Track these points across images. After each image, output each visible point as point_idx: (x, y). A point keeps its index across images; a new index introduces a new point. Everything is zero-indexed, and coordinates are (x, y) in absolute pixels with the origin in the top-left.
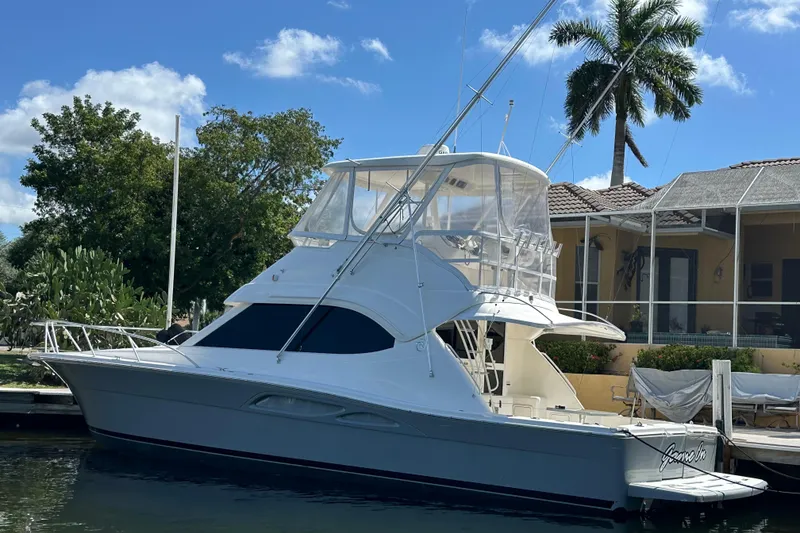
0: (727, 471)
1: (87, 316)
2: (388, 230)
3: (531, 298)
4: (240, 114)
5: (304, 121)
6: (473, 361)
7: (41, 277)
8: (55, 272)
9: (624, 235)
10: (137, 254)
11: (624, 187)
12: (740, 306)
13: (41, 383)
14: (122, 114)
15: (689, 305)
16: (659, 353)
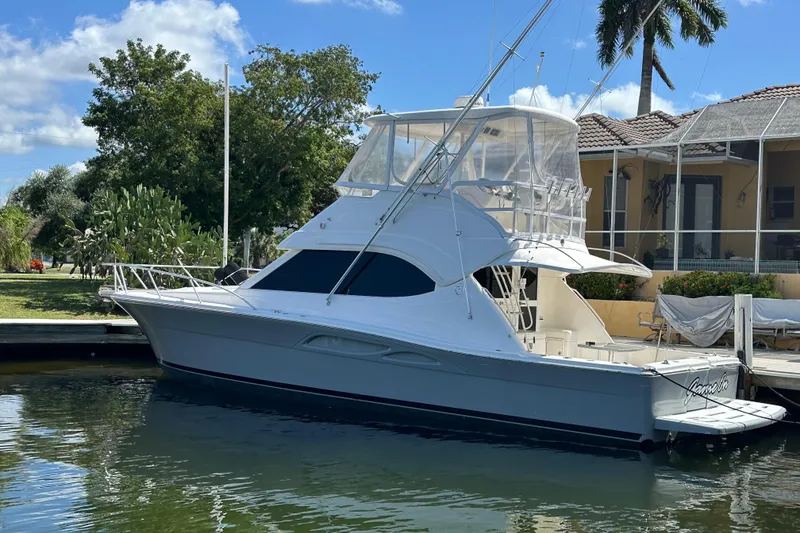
0: (747, 398)
1: (151, 251)
2: (427, 181)
3: (562, 242)
4: (283, 52)
5: (344, 57)
6: (508, 300)
7: (107, 215)
8: (119, 210)
9: (651, 165)
10: (193, 189)
11: (651, 115)
12: (762, 233)
13: (112, 313)
14: (172, 56)
15: (713, 233)
16: (683, 280)
